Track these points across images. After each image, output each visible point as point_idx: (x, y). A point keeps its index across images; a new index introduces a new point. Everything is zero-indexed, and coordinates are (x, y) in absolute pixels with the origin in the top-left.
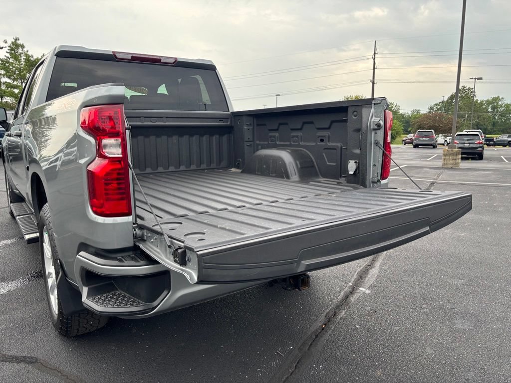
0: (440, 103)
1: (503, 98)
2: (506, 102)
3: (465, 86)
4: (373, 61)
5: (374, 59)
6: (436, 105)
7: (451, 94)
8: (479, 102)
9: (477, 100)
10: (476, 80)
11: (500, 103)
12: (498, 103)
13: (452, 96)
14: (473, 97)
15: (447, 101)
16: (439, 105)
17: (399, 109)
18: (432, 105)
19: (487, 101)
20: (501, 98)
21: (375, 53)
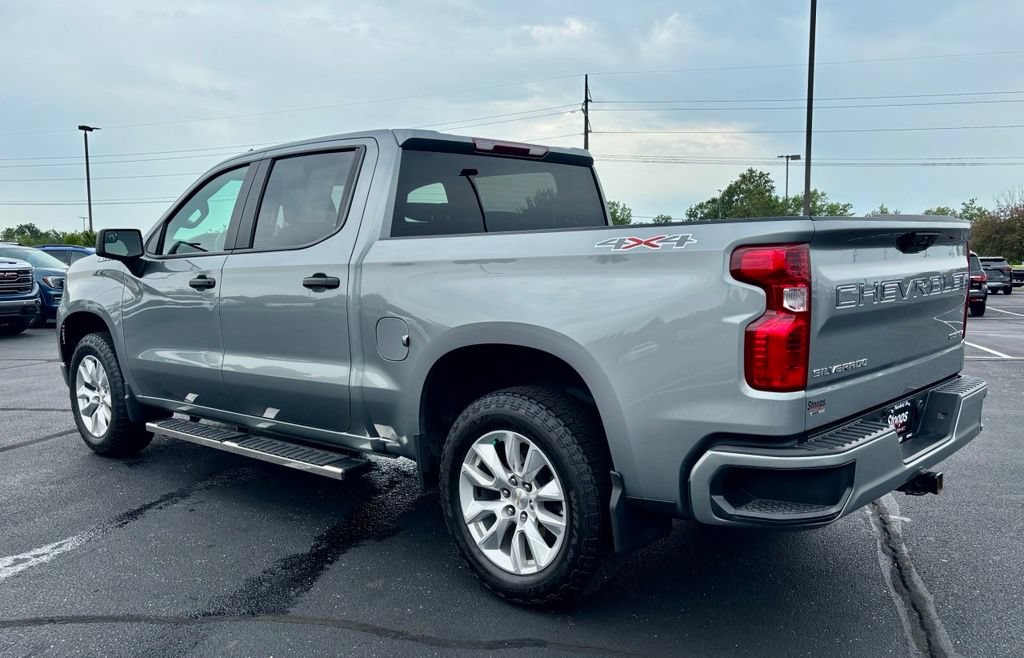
0: (709, 202)
1: (823, 194)
2: (829, 202)
3: (754, 169)
4: (583, 115)
5: (586, 111)
6: (701, 206)
7: (728, 185)
8: (780, 201)
9: (777, 197)
10: (790, 160)
11: (819, 203)
12: (814, 203)
13: (730, 187)
14: (769, 191)
15: (722, 199)
16: (706, 207)
17: (629, 216)
18: (693, 207)
19: (794, 200)
20: (819, 193)
21: (587, 101)
